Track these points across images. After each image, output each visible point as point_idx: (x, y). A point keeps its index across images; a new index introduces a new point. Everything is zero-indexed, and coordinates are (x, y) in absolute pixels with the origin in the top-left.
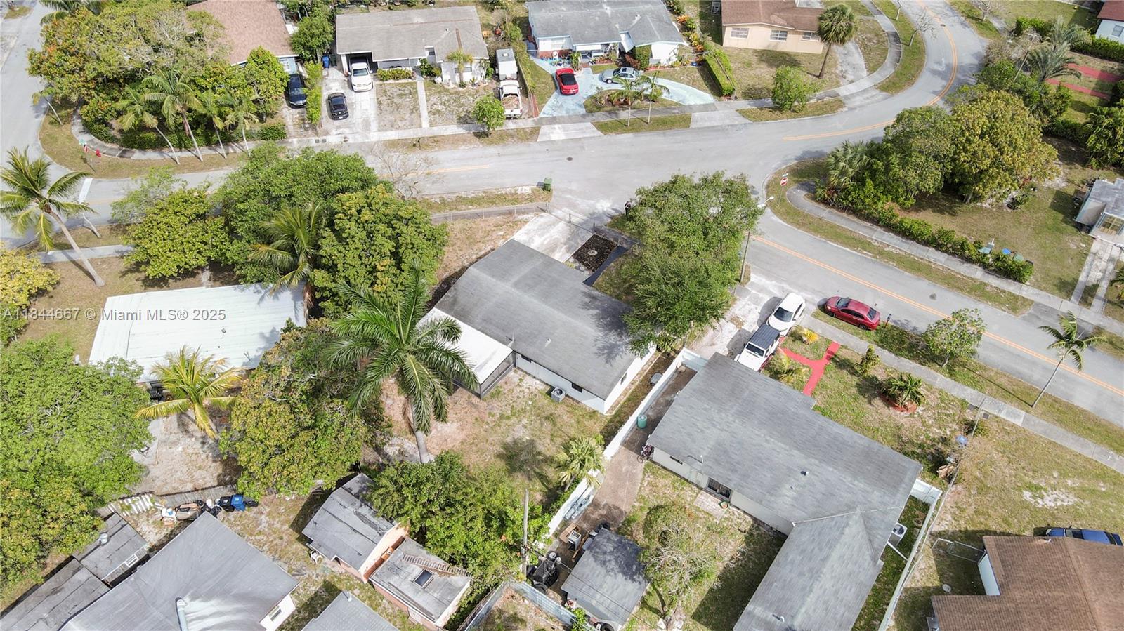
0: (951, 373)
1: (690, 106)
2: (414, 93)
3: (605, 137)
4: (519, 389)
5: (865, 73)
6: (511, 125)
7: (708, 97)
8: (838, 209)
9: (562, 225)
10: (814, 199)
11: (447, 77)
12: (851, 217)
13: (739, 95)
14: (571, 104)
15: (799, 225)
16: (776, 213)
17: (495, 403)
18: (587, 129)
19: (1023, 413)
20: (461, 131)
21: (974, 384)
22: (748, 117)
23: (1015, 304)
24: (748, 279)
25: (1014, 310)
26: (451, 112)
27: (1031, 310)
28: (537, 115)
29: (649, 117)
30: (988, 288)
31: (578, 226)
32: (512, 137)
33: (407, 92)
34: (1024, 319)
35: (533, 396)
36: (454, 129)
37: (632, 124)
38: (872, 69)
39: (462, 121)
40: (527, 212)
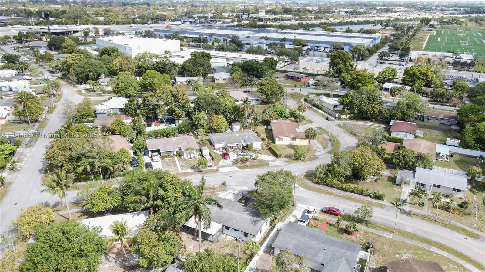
0: (367, 225)
1: (268, 161)
2: (174, 161)
3: (241, 170)
4: (225, 239)
5: (322, 149)
6: (209, 168)
7: (273, 158)
8: (322, 185)
9: (231, 194)
10: (313, 182)
11: (185, 156)
12: (326, 187)
13: (283, 157)
14: (228, 162)
15: (310, 190)
16: (302, 187)
17: (218, 244)
18: (235, 168)
19: (391, 235)
20: (192, 171)
21: (374, 228)
22: (288, 163)
23: (382, 206)
24: (296, 205)
25: (382, 208)
26: (188, 166)
27: (388, 208)
28: (217, 165)
29: (255, 164)
30: (373, 203)
31: (237, 194)
32: (210, 172)
33: (172, 161)
34: (386, 210)
35: (230, 241)
36: (190, 170)
37: (250, 166)
38: (324, 148)
39: (192, 168)
40: (219, 191)
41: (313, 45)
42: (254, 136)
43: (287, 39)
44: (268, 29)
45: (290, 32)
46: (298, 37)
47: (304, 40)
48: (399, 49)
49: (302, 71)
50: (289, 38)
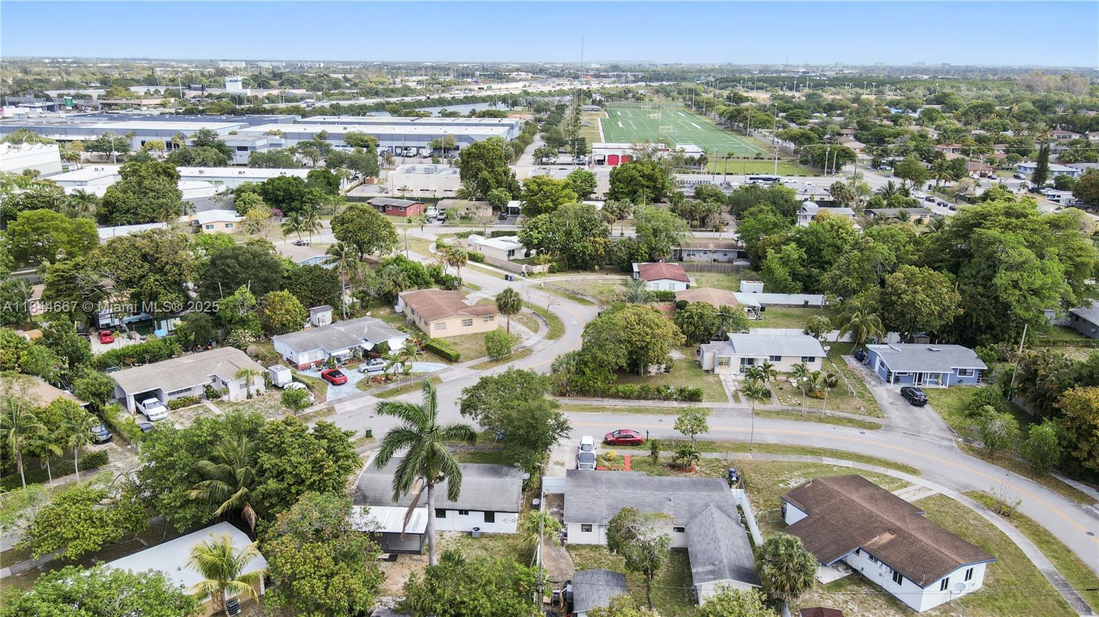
1: (434, 373)
2: (209, 411)
4: (444, 540)
5: (532, 333)
6: (308, 410)
8: (573, 396)
10: (554, 395)
11: (233, 393)
13: (465, 359)
19: (750, 454)
21: (715, 450)
23: (704, 412)
29: (412, 383)
32: (315, 417)
33: (201, 412)
35: (457, 540)
37: (401, 390)
38: (535, 331)
40: (364, 451)
41: (390, 143)
42: (381, 327)
43: (329, 134)
44: (273, 117)
45: (326, 120)
46: (353, 129)
47: (370, 134)
48: (566, 143)
49: (399, 194)
50: (334, 132)
